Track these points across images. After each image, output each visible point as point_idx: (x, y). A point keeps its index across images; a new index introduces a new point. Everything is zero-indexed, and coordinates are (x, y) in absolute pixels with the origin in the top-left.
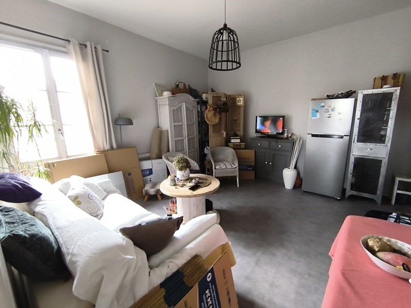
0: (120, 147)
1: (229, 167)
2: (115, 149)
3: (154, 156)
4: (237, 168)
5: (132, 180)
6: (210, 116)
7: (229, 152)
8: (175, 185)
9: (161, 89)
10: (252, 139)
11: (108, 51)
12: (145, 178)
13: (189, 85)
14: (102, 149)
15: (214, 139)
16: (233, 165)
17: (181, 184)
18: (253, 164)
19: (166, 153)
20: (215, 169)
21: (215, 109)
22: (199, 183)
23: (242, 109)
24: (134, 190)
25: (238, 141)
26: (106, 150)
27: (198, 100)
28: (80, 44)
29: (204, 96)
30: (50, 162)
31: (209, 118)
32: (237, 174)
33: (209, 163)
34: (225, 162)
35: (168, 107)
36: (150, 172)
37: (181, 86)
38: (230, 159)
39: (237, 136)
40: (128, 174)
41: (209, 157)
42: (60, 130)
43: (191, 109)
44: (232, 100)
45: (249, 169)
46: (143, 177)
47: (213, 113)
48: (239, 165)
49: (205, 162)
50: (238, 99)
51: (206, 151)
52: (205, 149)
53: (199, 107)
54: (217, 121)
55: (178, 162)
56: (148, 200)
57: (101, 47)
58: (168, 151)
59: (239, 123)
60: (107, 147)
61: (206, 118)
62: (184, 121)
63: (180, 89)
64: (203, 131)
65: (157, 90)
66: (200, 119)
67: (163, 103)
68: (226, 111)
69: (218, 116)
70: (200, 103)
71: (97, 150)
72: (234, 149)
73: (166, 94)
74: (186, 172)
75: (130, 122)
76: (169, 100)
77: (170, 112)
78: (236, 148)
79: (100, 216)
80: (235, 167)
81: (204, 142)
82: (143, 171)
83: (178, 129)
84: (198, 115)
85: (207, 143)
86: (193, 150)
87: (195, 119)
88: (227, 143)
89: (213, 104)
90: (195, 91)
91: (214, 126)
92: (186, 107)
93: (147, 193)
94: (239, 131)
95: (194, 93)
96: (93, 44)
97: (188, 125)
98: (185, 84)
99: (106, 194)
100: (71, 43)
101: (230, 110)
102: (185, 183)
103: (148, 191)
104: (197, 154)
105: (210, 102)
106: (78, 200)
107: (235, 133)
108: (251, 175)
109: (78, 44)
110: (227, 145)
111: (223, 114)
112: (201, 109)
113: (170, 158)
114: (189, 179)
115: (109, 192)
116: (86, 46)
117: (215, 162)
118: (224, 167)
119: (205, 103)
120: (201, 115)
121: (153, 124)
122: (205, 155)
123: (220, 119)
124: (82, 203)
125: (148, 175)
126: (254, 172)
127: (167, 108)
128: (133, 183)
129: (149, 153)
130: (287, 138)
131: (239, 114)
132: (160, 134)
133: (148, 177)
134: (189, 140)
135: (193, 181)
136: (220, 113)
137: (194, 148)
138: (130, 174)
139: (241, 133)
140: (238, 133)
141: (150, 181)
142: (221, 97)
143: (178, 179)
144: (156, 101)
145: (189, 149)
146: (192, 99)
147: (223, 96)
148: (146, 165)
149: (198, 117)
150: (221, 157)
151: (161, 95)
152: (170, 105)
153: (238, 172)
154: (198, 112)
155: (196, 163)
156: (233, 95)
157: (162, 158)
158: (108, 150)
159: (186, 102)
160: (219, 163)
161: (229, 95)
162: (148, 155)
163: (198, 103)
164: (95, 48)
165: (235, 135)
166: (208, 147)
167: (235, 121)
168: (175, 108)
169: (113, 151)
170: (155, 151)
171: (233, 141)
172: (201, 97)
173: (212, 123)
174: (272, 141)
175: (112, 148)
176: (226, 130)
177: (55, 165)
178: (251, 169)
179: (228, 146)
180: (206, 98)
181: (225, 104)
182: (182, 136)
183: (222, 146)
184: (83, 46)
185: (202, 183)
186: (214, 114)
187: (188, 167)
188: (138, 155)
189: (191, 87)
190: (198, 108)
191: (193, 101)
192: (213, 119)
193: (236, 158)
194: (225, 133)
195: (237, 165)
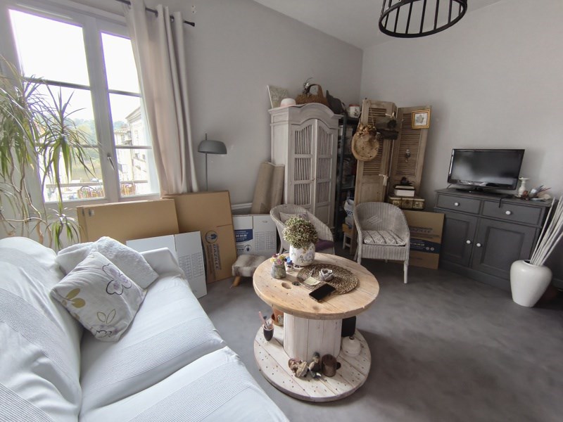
0: (204, 189)
1: (391, 242)
2: (196, 193)
3: (258, 208)
4: (407, 247)
5: (218, 247)
6: (361, 144)
7: (393, 213)
8: (282, 278)
9: (279, 95)
10: (439, 193)
11: (193, 24)
12: (239, 244)
13: (327, 92)
14: (174, 191)
15: (364, 186)
16: (398, 240)
17: (295, 275)
18: (438, 241)
19: (278, 204)
20: (363, 243)
21: (372, 132)
22: (333, 279)
23: (424, 135)
24: (220, 264)
25: (411, 193)
26: (180, 192)
27: (341, 116)
28: (147, 9)
29: (352, 111)
30: (85, 206)
31: (359, 148)
32: (405, 257)
33: (350, 228)
34: (381, 232)
35: (287, 125)
36: (249, 235)
37: (314, 91)
38: (392, 227)
39: (408, 184)
40: (212, 235)
41: (352, 218)
42: (109, 155)
43: (328, 131)
44: (406, 117)
45: (428, 248)
46: (237, 241)
47: (367, 139)
48: (411, 240)
49: (344, 225)
50: (417, 116)
51: (347, 207)
52: (346, 203)
53: (342, 129)
54: (374, 153)
55: (294, 229)
56: (240, 284)
57: (182, 15)
58: (282, 202)
59: (415, 162)
60: (182, 188)
61: (353, 149)
62: (314, 152)
63: (311, 95)
64: (344, 173)
65: (272, 97)
66: (340, 150)
67: (281, 119)
68: (393, 136)
69: (377, 146)
70: (344, 122)
71: (166, 192)
72: (402, 208)
73: (287, 102)
74: (308, 252)
75: (221, 149)
76: (290, 114)
77: (290, 135)
78: (405, 206)
79: (120, 333)
80: (402, 244)
81: (344, 191)
82: (236, 232)
83: (300, 166)
84: (339, 143)
85: (349, 194)
86: (324, 203)
87: (333, 150)
88: (388, 197)
89: (369, 122)
90: (338, 101)
91: (366, 163)
92: (320, 128)
93: (238, 273)
94: (413, 175)
95: (335, 105)
96: (167, 8)
97: (319, 160)
98: (320, 89)
99: (155, 275)
100: (131, 6)
101: (400, 136)
102: (304, 276)
103: (240, 270)
104: (330, 211)
105: (364, 118)
106: (77, 297)
107: (404, 179)
108: (432, 260)
109: (144, 9)
110: (386, 200)
111: (387, 143)
112: (345, 134)
113: (283, 215)
114: (314, 267)
115: (162, 273)
116: (156, 12)
117: (363, 229)
118: (381, 242)
119: (353, 123)
120: (344, 143)
121: (261, 155)
122: (344, 214)
123: (380, 151)
124: (87, 303)
125: (245, 240)
126: (438, 255)
127: (286, 128)
128: (218, 251)
129: (251, 202)
130: (526, 196)
131: (417, 143)
132: (271, 171)
133: (245, 244)
134: (319, 185)
135: (321, 273)
136: (381, 141)
137: (326, 199)
138: (214, 236)
139: (417, 179)
140: (410, 179)
141: (248, 249)
142: (385, 110)
143: (291, 263)
144: (270, 116)
145: (318, 201)
146: (331, 113)
147: (389, 109)
148: (244, 222)
149: (339, 147)
150: (375, 220)
151: (278, 104)
152: (292, 123)
153: (408, 254)
154: (339, 138)
155: (327, 228)
156: (408, 109)
157: (268, 213)
158: (183, 194)
159: (319, 119)
160: (371, 232)
161: (400, 109)
162: (248, 205)
163: (341, 122)
164: (172, 17)
165: (405, 183)
166: (351, 201)
167: (407, 156)
168: (299, 128)
169: (192, 196)
170: (260, 200)
171: (399, 193)
172: (346, 113)
173: (365, 159)
174: (488, 200)
175: (190, 191)
176: (387, 173)
177: (93, 212)
178: (432, 249)
179: (391, 202)
180: (355, 115)
181: (392, 123)
182: (307, 178)
183: (378, 201)
184: (151, 12)
185: (339, 281)
186: (370, 141)
187: (312, 241)
188: (231, 204)
189: (330, 94)
190: (339, 131)
191: (333, 118)
192: (367, 150)
193: (406, 226)
194: (385, 178)
195: (407, 240)
